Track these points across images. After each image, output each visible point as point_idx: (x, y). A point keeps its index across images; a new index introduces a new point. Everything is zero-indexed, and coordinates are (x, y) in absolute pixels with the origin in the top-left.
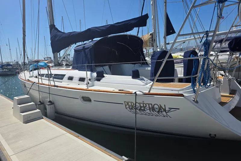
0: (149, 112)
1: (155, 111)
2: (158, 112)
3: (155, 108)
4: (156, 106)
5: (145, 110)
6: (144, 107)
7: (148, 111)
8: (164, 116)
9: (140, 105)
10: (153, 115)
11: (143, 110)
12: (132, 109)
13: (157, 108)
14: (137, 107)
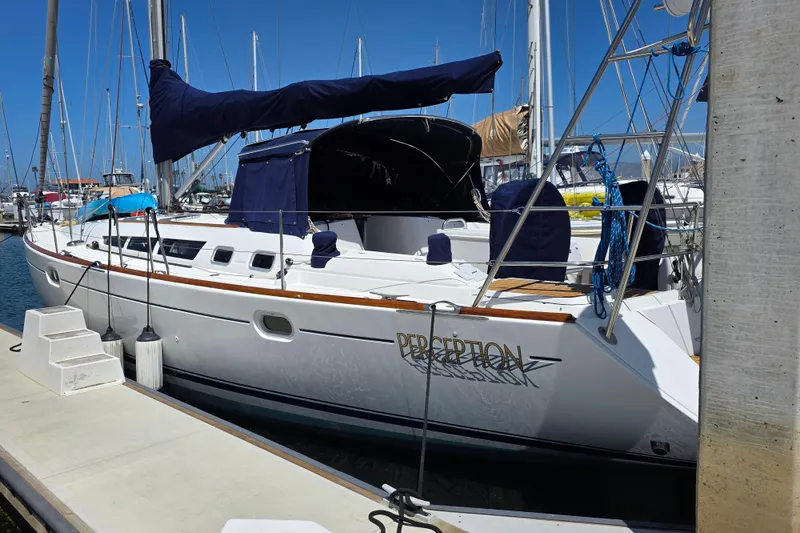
0: (473, 369)
1: (491, 365)
2: (500, 368)
3: (490, 358)
4: (493, 351)
5: (460, 364)
6: (458, 353)
7: (470, 366)
8: (518, 384)
9: (446, 345)
10: (483, 380)
11: (453, 362)
12: (420, 357)
13: (497, 357)
14: (436, 351)
